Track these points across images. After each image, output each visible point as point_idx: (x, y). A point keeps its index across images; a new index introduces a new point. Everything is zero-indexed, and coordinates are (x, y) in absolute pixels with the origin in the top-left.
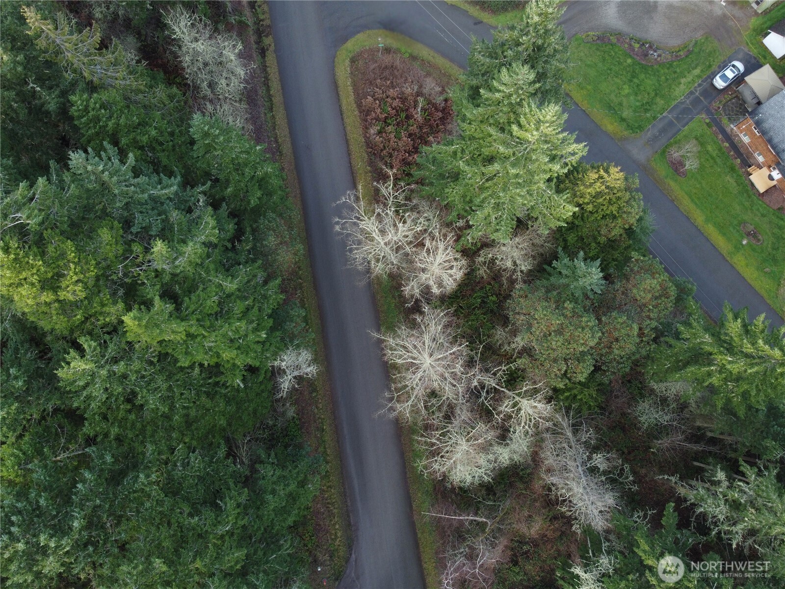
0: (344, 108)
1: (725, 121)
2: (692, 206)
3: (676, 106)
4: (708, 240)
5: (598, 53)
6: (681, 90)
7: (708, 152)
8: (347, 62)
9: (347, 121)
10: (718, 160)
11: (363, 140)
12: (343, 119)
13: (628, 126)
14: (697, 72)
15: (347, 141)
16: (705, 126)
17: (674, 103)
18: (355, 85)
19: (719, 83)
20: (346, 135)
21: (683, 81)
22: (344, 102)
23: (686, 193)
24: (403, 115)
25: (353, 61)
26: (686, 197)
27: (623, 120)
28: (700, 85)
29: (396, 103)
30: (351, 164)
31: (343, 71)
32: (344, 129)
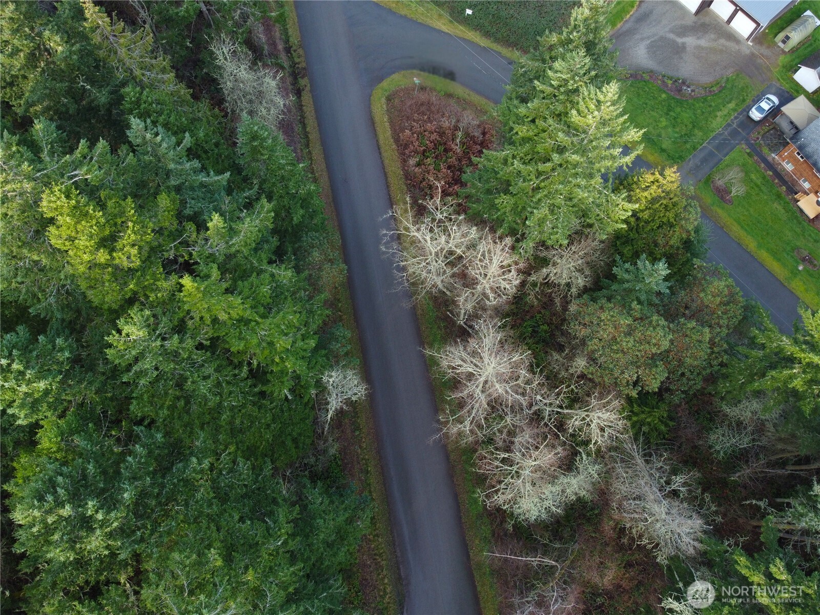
0: (381, 142)
1: (765, 150)
2: (742, 233)
3: (714, 138)
4: (763, 266)
5: (633, 89)
6: (718, 122)
7: (752, 180)
8: (383, 100)
9: (385, 154)
10: (763, 188)
11: (402, 173)
12: (380, 153)
13: (669, 156)
14: (732, 105)
15: (385, 174)
16: (746, 156)
17: (712, 135)
18: (391, 122)
19: (756, 115)
20: (384, 168)
21: (719, 114)
22: (381, 138)
23: (735, 220)
24: (441, 148)
25: (389, 99)
26: (735, 223)
27: (663, 150)
28: (736, 118)
29: (434, 136)
30: (390, 195)
31: (380, 108)
32: (382, 162)
